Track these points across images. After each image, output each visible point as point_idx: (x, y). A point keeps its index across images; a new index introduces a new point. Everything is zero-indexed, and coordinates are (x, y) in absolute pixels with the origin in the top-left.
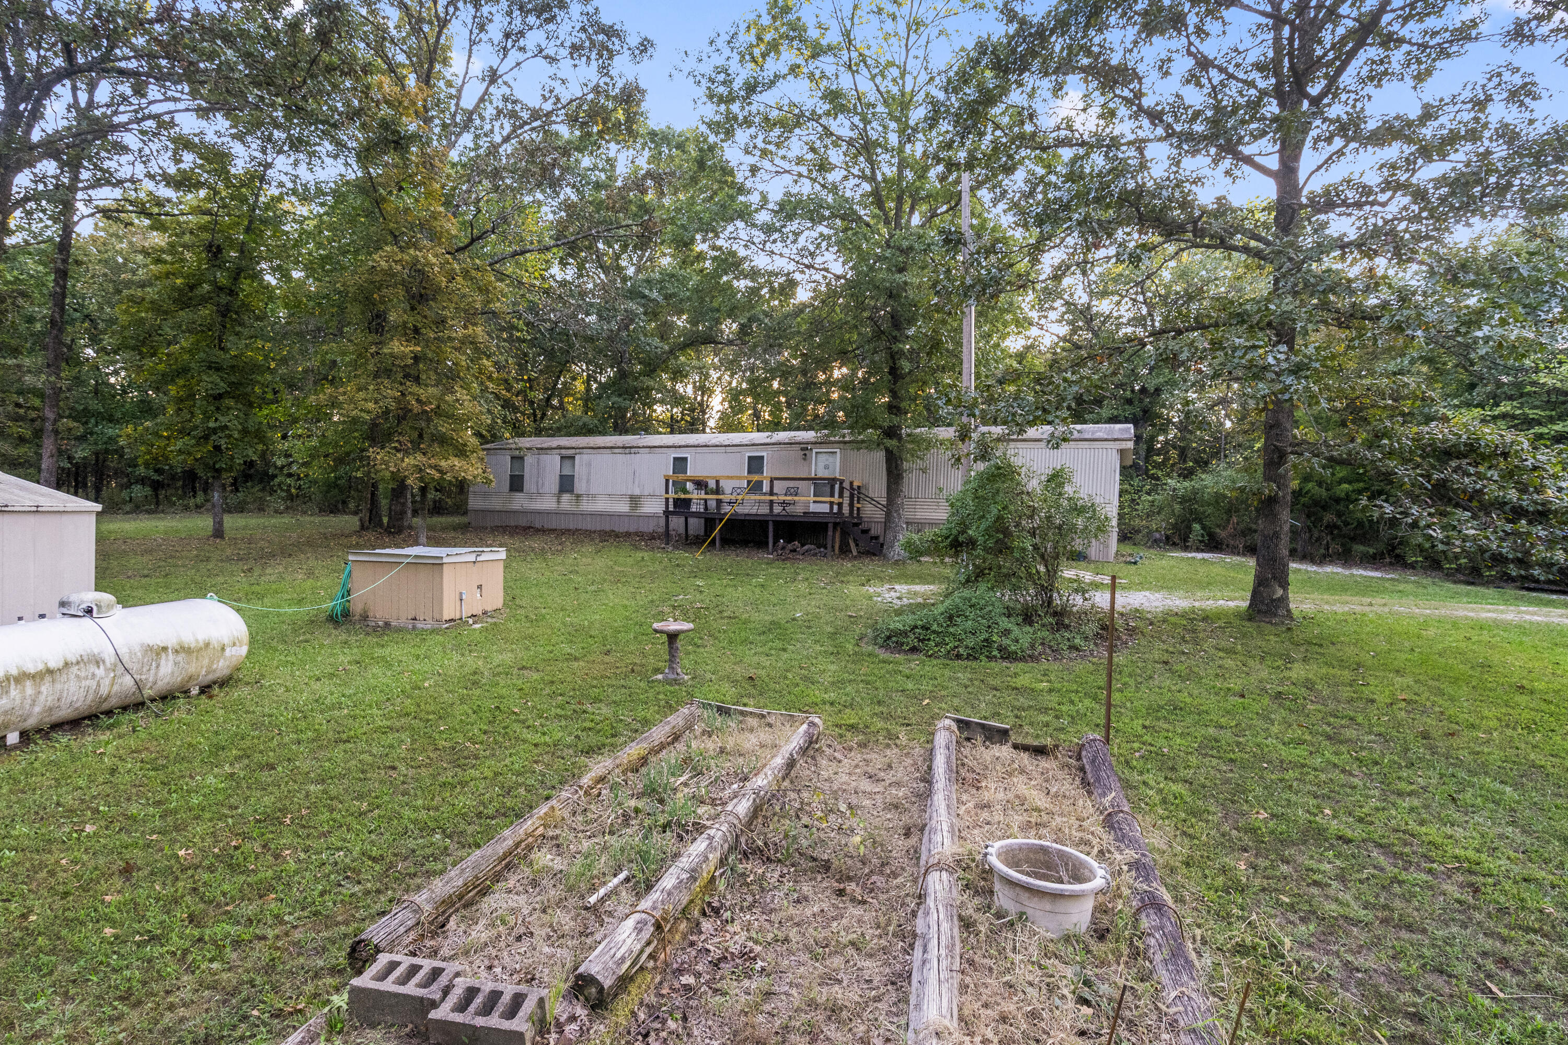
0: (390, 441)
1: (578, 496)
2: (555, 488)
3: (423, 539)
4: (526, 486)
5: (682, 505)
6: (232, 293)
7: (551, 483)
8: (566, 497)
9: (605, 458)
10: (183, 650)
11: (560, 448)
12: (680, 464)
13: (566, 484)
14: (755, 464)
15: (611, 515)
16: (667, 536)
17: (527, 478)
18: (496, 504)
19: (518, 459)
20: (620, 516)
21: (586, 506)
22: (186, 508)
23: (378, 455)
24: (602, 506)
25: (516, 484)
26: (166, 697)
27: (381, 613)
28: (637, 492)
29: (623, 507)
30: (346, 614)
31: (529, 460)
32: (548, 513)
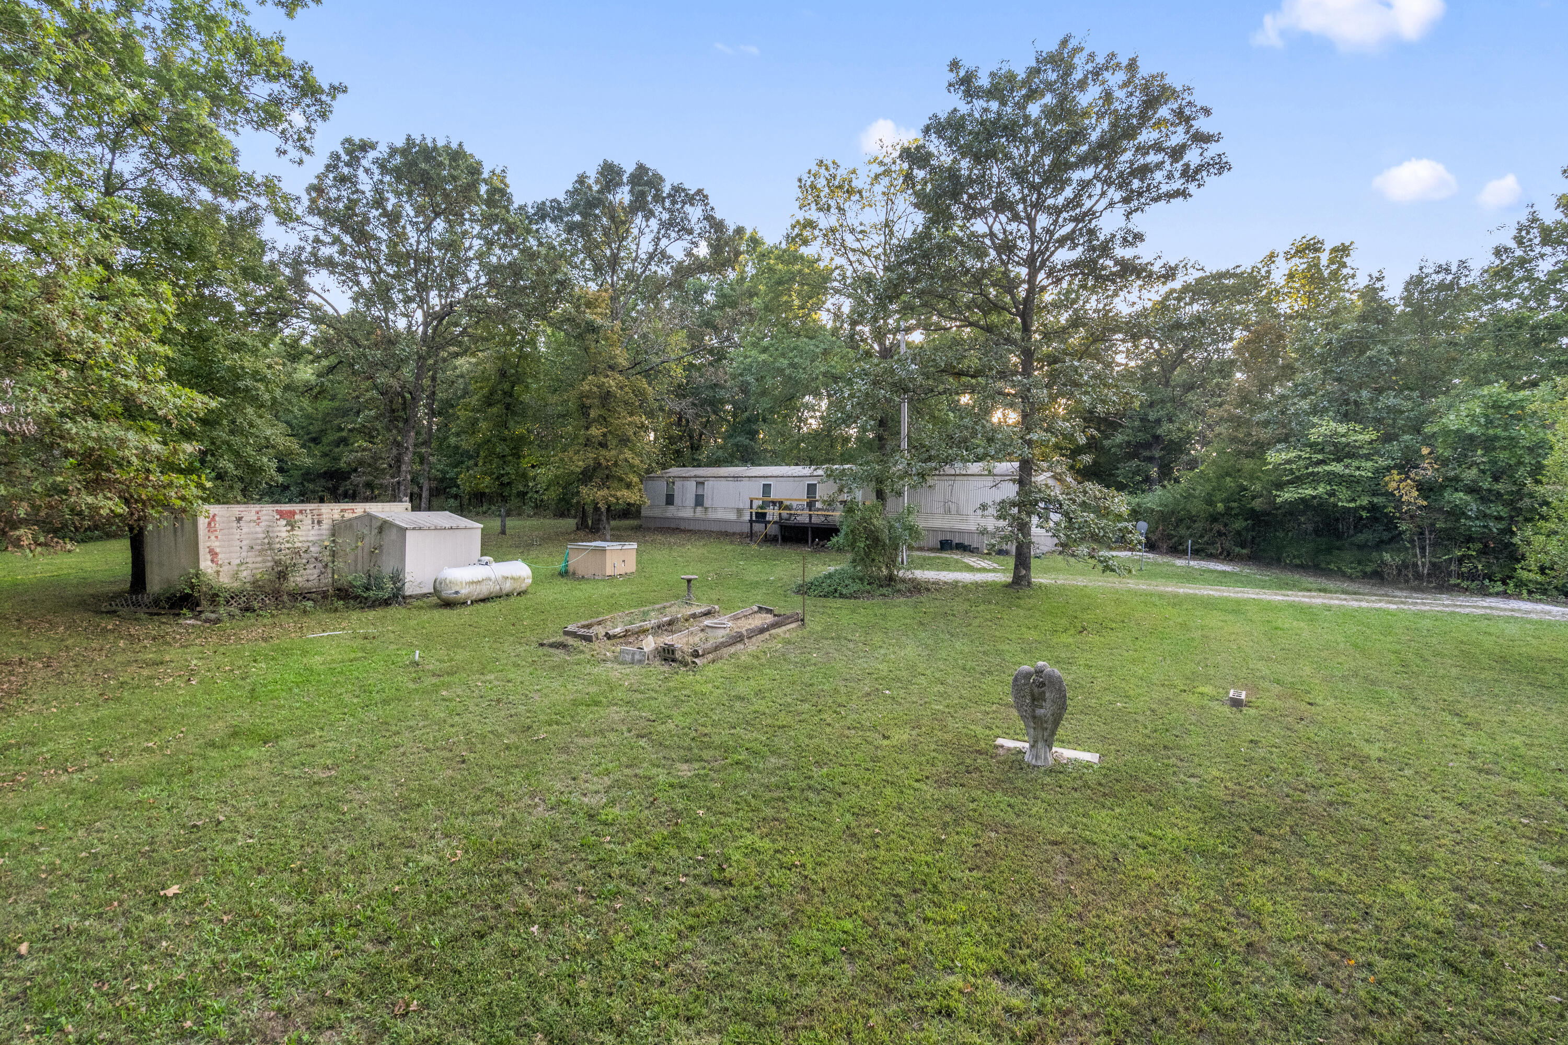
0: (591, 481)
1: (706, 508)
2: (693, 504)
3: (608, 537)
4: (676, 502)
5: (761, 517)
6: (511, 396)
7: (690, 500)
8: (699, 509)
9: (723, 483)
10: (513, 578)
11: (696, 477)
12: (767, 488)
13: (699, 501)
14: (811, 489)
15: (726, 522)
16: (751, 535)
17: (676, 494)
18: (657, 513)
19: (671, 484)
20: (730, 522)
21: (712, 515)
22: (478, 513)
23: (584, 490)
24: (720, 515)
25: (670, 500)
26: (507, 595)
27: (580, 572)
28: (741, 506)
29: (733, 516)
30: (566, 572)
31: (678, 483)
32: (688, 519)
